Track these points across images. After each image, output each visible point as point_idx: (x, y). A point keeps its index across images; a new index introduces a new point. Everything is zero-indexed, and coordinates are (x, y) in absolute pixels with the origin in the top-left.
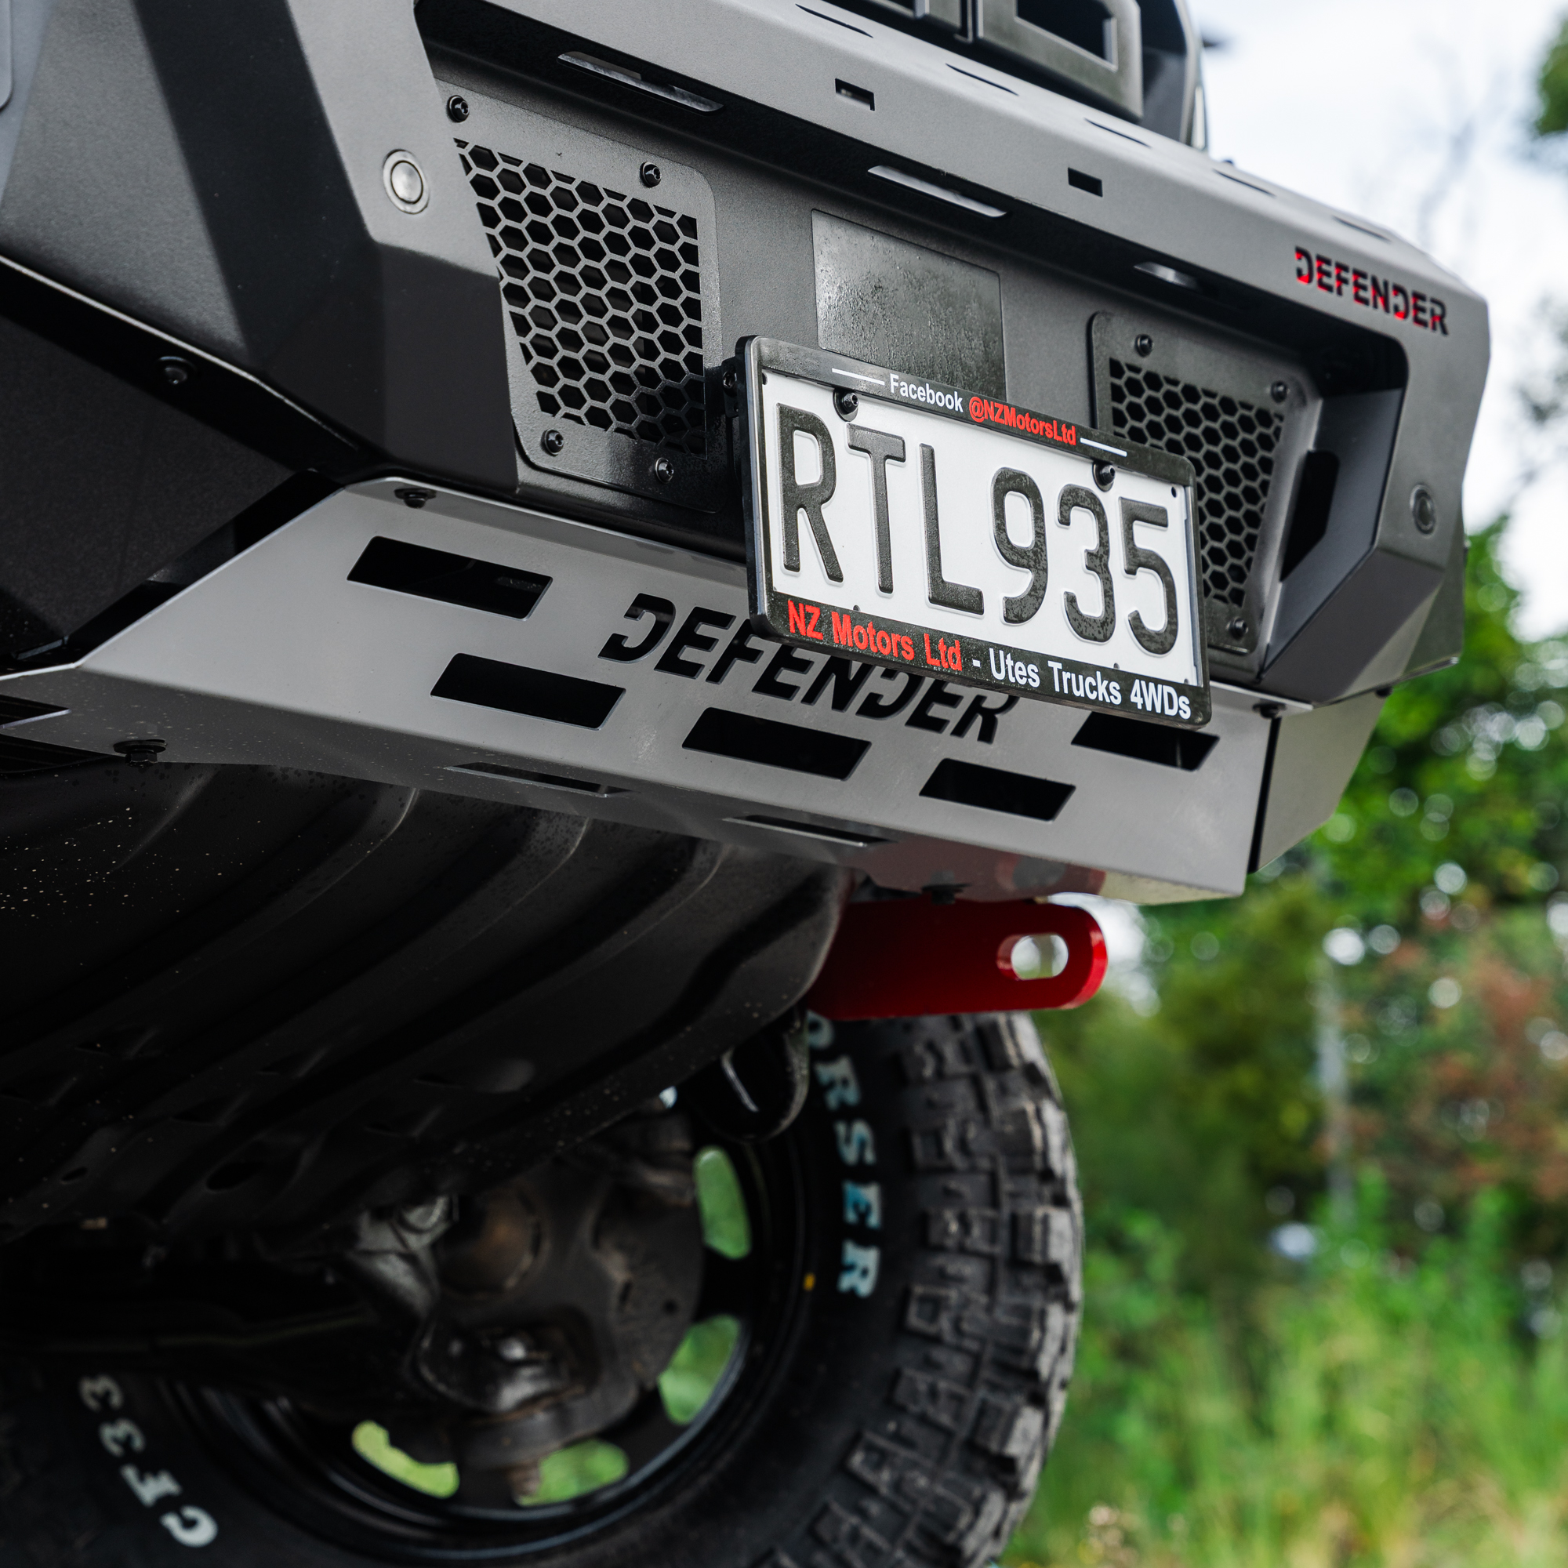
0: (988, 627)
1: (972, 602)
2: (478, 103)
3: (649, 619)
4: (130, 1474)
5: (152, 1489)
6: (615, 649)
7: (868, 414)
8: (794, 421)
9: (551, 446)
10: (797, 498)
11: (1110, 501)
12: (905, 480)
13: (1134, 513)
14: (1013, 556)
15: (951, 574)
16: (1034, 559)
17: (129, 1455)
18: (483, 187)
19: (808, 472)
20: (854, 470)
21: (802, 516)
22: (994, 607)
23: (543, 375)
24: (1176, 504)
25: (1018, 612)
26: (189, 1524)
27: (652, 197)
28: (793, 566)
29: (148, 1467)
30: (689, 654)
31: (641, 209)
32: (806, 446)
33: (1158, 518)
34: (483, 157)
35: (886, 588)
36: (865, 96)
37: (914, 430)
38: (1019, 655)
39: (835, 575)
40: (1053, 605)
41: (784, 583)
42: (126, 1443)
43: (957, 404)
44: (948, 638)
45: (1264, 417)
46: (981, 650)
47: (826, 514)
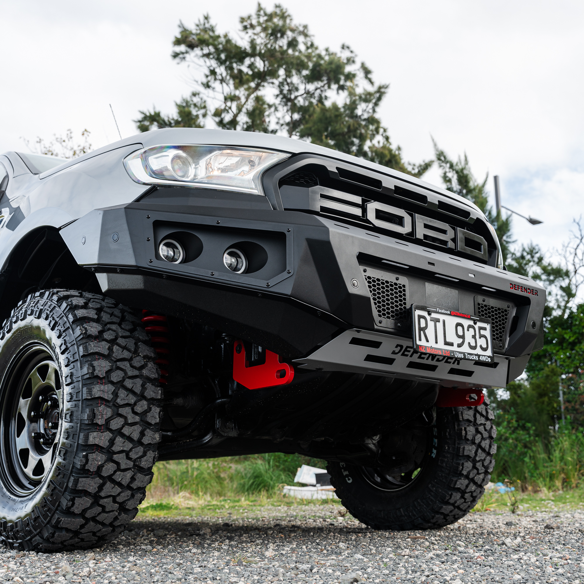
0: (455, 348)
1: (452, 344)
2: (368, 269)
3: (399, 348)
4: (343, 470)
5: (345, 473)
6: (394, 353)
7: (434, 315)
8: (420, 317)
9: (380, 322)
10: (421, 329)
11: (476, 327)
12: (440, 325)
13: (481, 328)
14: (459, 336)
15: (448, 340)
16: (463, 337)
17: (343, 468)
18: (369, 282)
19: (423, 325)
20: (431, 324)
21: (422, 332)
22: (455, 345)
23: (379, 311)
24: (488, 327)
25: (459, 346)
26: (349, 480)
27: (397, 282)
28: (420, 340)
29: (345, 470)
30: (406, 353)
31: (396, 284)
32: (422, 321)
33: (485, 329)
34: (369, 278)
35: (436, 342)
36: (433, 264)
37: (441, 317)
38: (460, 353)
39: (427, 341)
40: (466, 344)
41: (418, 343)
42: (343, 466)
43: (449, 312)
44: (447, 350)
45: (506, 311)
46: (453, 352)
47: (426, 331)
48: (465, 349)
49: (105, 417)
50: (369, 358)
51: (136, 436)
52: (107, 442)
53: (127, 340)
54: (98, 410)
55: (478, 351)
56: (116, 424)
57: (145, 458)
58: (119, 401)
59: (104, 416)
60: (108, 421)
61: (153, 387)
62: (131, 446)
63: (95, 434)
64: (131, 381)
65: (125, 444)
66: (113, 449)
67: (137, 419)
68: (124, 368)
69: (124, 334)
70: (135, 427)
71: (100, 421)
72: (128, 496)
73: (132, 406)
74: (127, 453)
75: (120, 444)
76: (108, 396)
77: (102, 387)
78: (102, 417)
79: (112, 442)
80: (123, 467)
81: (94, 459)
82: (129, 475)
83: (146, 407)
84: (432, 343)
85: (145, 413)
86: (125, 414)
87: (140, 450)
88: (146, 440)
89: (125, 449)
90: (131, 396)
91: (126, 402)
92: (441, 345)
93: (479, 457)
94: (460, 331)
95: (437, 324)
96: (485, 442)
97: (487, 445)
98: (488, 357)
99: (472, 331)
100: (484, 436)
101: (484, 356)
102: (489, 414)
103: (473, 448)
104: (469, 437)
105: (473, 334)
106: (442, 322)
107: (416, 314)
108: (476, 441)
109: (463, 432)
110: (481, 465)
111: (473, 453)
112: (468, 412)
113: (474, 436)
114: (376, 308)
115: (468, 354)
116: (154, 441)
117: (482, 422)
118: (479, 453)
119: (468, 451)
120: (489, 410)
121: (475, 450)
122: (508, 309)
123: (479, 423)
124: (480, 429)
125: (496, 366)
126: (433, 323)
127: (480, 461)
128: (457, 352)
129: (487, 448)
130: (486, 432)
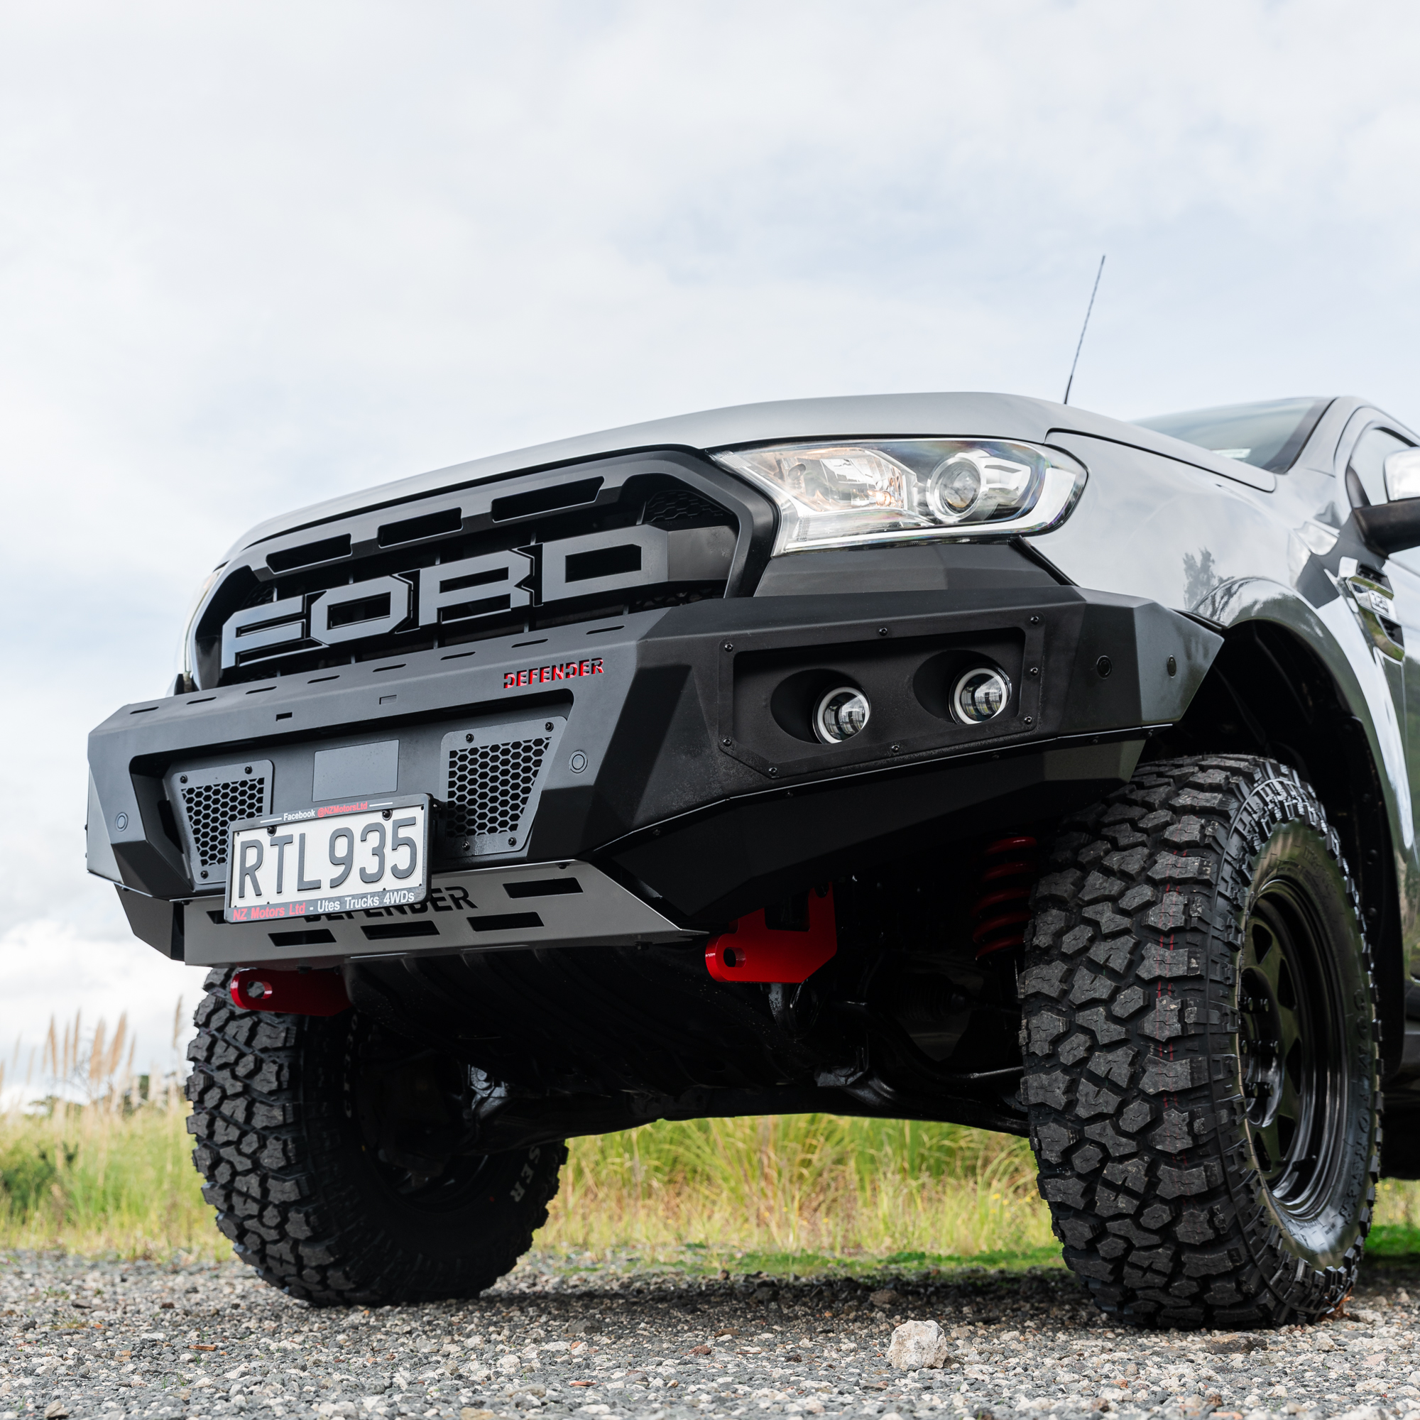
0: (326, 891)
1: (316, 886)
2: (190, 774)
7: (280, 832)
8: (246, 845)
9: (205, 875)
10: (245, 872)
11: (388, 824)
12: (291, 850)
13: (399, 824)
14: (335, 862)
15: (308, 879)
16: (347, 862)
18: (189, 801)
19: (251, 859)
20: (271, 854)
21: (248, 879)
22: (326, 884)
23: (204, 854)
24: (421, 813)
25: (335, 884)
27: (248, 778)
28: (241, 896)
31: (244, 784)
32: (251, 853)
33: (411, 822)
34: (191, 791)
35: (279, 892)
37: (297, 830)
38: (332, 900)
39: (259, 894)
40: (355, 873)
43: (313, 814)
44: (301, 903)
45: (539, 742)
46: (314, 902)
47: (257, 873)
48: (354, 885)
50: (278, 940)
51: (241, 1116)
55: (387, 881)
57: (267, 1152)
62: (238, 1133)
67: (239, 1087)
70: (238, 1101)
73: (232, 1067)
74: (237, 1145)
75: (221, 1130)
80: (239, 1168)
82: (255, 1181)
84: (269, 895)
85: (251, 1075)
86: (222, 1082)
87: (254, 1140)
89: (232, 1139)
90: (231, 1050)
91: (224, 1061)
92: (291, 894)
93: (1088, 1105)
94: (341, 848)
95: (287, 848)
96: (1110, 1057)
97: (1117, 1064)
98: (409, 890)
99: (374, 839)
100: (1103, 1039)
101: (397, 891)
102: (1146, 962)
103: (1056, 1080)
104: (1041, 1048)
105: (376, 844)
106: (296, 840)
107: (239, 839)
108: (1067, 1058)
109: (1023, 1034)
110: (1110, 1131)
111: (1058, 1097)
112: (1044, 970)
113: (1057, 1040)
114: (199, 849)
115: (354, 897)
116: (273, 1123)
117: (1097, 995)
118: (1087, 1095)
119: (1041, 1092)
120: (1153, 951)
121: (1062, 1086)
122: (548, 734)
123: (1084, 998)
124: (1083, 1018)
125: (571, 886)
126: (276, 849)
127: (1100, 1117)
128: (325, 899)
129: (1121, 1074)
130: (1113, 1026)
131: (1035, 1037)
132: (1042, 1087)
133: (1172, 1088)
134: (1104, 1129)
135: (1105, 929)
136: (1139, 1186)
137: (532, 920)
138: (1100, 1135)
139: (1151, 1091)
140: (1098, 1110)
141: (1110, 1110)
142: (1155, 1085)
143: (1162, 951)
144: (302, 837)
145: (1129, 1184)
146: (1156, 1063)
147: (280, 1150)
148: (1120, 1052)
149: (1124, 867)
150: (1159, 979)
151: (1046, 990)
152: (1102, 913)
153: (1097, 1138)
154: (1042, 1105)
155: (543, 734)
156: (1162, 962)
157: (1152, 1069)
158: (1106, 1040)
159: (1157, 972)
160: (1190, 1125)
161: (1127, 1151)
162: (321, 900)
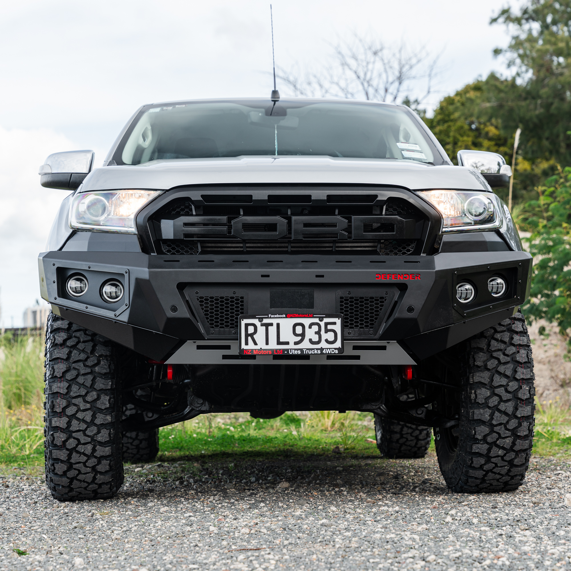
0: (291, 346)
1: (287, 343)
2: (200, 291)
7: (265, 321)
8: (248, 325)
9: (212, 333)
10: (247, 335)
11: (322, 324)
12: (273, 329)
14: (297, 335)
15: (281, 340)
16: (303, 335)
18: (201, 302)
19: (251, 331)
20: (261, 330)
21: (249, 338)
22: (292, 343)
23: (211, 324)
24: (338, 321)
25: (297, 343)
27: (234, 296)
28: (247, 343)
31: (232, 298)
32: (251, 328)
33: (334, 323)
34: (201, 297)
35: (267, 343)
36: (268, 276)
37: (275, 321)
38: (297, 350)
39: (255, 343)
40: (306, 340)
41: (244, 347)
43: (284, 316)
44: (280, 350)
45: (382, 298)
46: (287, 350)
47: (255, 336)
48: (306, 345)
49: (62, 407)
50: (225, 357)
51: (88, 419)
52: (65, 424)
53: (86, 344)
54: (56, 402)
55: (323, 344)
56: (70, 411)
57: (100, 434)
58: (72, 394)
59: (61, 405)
60: (64, 409)
61: (103, 381)
62: (85, 426)
63: (56, 419)
64: (83, 377)
65: (80, 425)
66: (71, 429)
67: (88, 406)
68: (78, 368)
69: (86, 339)
70: (87, 412)
71: (58, 410)
72: (95, 462)
73: (84, 397)
74: (84, 431)
75: (75, 425)
76: (64, 391)
77: (59, 384)
78: (59, 407)
79: (69, 424)
80: (82, 441)
81: (58, 437)
82: (89, 447)
83: (96, 397)
84: (261, 345)
85: (95, 401)
86: (77, 403)
87: (94, 429)
88: (98, 421)
89: (81, 429)
90: (82, 389)
91: (78, 394)
92: (273, 345)
93: (497, 420)
94: (299, 330)
95: (270, 328)
96: (507, 404)
97: (509, 407)
98: (335, 349)
99: (315, 328)
100: (504, 398)
101: (330, 349)
102: (518, 373)
103: (486, 411)
104: (481, 400)
105: (317, 330)
106: (275, 326)
107: (244, 322)
108: (491, 405)
109: (473, 396)
110: (503, 429)
111: (487, 417)
112: (482, 374)
113: (487, 399)
114: (208, 322)
115: (307, 349)
116: (106, 422)
117: (502, 384)
118: (497, 417)
119: (479, 415)
120: (520, 370)
121: (489, 414)
122: (386, 296)
123: (497, 384)
124: (497, 391)
125: (384, 348)
126: (264, 328)
127: (500, 424)
128: (293, 349)
129: (510, 410)
130: (508, 394)
131: (478, 397)
132: (481, 414)
133: (526, 415)
134: (501, 428)
135: (502, 361)
136: (508, 447)
137: (358, 357)
138: (499, 430)
139: (519, 416)
140: (500, 422)
141: (505, 422)
142: (521, 414)
143: (523, 370)
144: (278, 325)
145: (505, 446)
146: (522, 407)
147: (107, 434)
148: (510, 403)
149: (502, 339)
150: (523, 379)
151: (483, 381)
152: (500, 356)
153: (498, 431)
154: (480, 420)
155: (384, 296)
156: (523, 373)
157: (520, 409)
158: (505, 399)
159: (522, 377)
160: (529, 427)
161: (508, 435)
162: (291, 349)
